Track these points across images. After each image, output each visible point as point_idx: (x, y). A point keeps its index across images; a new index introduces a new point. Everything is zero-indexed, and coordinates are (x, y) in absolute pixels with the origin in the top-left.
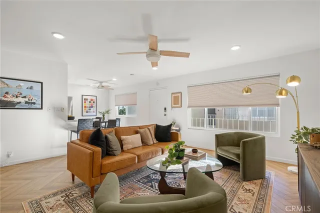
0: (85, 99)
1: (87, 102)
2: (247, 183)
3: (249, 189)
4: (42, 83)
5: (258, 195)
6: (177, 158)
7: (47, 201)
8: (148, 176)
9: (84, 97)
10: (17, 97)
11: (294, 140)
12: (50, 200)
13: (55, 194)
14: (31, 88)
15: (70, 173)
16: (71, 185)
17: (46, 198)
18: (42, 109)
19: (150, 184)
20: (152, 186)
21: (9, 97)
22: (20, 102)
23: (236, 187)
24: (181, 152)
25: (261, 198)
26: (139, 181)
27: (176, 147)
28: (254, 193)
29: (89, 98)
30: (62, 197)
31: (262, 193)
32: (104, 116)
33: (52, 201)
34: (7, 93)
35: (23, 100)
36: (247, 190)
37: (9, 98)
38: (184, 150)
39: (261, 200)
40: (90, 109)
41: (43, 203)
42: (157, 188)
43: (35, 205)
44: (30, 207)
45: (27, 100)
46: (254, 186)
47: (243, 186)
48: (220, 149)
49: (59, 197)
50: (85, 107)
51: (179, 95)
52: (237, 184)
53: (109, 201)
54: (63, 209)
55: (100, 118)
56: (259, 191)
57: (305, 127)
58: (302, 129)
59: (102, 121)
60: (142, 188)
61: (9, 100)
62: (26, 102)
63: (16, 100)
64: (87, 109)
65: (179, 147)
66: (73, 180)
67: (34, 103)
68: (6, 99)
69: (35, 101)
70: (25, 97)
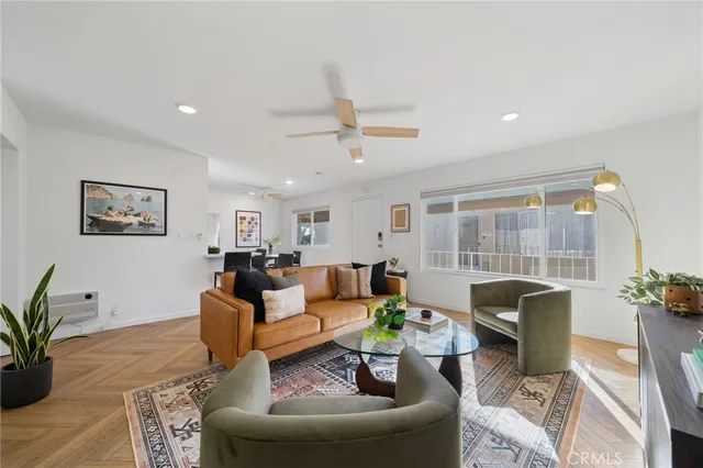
0: (241, 218)
1: (245, 223)
2: (532, 380)
3: (536, 393)
4: (166, 191)
5: (552, 404)
6: (390, 327)
7: (163, 393)
8: (342, 358)
9: (240, 214)
10: (126, 215)
11: (626, 295)
12: (168, 391)
13: (177, 383)
14: (149, 199)
15: (205, 348)
16: (207, 368)
17: (162, 388)
18: (165, 234)
19: (343, 372)
20: (345, 377)
21: (113, 214)
22: (131, 224)
23: (508, 386)
24: (397, 317)
25: (559, 411)
26: (324, 367)
27: (387, 305)
28: (544, 400)
29: (248, 216)
30: (188, 388)
31: (562, 402)
32: (271, 246)
33: (172, 392)
34: (110, 208)
35: (135, 220)
36: (530, 393)
37: (114, 217)
38: (404, 312)
39: (557, 414)
40: (249, 236)
41: (157, 397)
42: (354, 381)
43: (144, 400)
44: (135, 401)
45: (141, 219)
46: (545, 385)
47: (523, 386)
48: (479, 310)
49: (183, 387)
50: (242, 231)
51: (407, 209)
52: (512, 381)
53: (229, 405)
54: (187, 408)
55: (264, 251)
56: (554, 398)
57: (652, 272)
58: (647, 275)
59: (267, 255)
60: (326, 380)
61: (113, 219)
62: (141, 224)
63: (125, 220)
64: (245, 235)
65: (395, 305)
66: (210, 358)
67: (153, 225)
68: (108, 219)
69: (154, 222)
70: (138, 215)
